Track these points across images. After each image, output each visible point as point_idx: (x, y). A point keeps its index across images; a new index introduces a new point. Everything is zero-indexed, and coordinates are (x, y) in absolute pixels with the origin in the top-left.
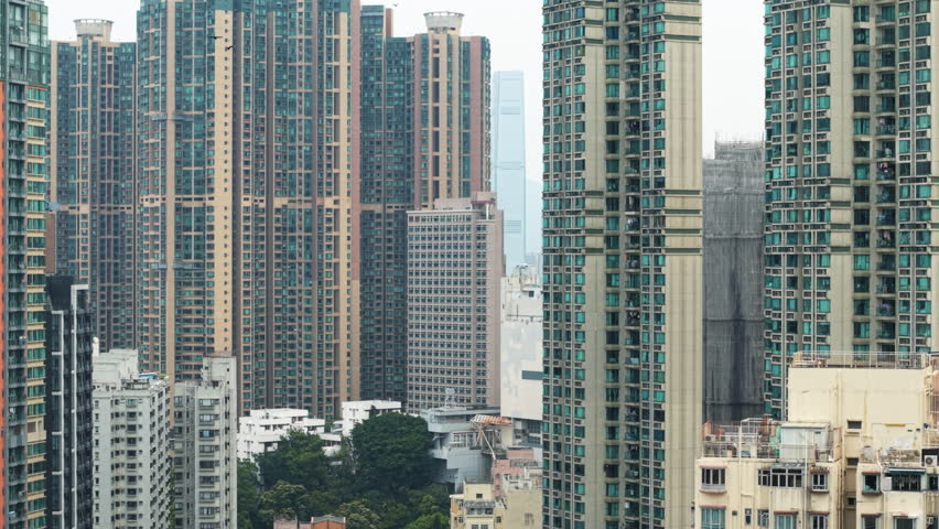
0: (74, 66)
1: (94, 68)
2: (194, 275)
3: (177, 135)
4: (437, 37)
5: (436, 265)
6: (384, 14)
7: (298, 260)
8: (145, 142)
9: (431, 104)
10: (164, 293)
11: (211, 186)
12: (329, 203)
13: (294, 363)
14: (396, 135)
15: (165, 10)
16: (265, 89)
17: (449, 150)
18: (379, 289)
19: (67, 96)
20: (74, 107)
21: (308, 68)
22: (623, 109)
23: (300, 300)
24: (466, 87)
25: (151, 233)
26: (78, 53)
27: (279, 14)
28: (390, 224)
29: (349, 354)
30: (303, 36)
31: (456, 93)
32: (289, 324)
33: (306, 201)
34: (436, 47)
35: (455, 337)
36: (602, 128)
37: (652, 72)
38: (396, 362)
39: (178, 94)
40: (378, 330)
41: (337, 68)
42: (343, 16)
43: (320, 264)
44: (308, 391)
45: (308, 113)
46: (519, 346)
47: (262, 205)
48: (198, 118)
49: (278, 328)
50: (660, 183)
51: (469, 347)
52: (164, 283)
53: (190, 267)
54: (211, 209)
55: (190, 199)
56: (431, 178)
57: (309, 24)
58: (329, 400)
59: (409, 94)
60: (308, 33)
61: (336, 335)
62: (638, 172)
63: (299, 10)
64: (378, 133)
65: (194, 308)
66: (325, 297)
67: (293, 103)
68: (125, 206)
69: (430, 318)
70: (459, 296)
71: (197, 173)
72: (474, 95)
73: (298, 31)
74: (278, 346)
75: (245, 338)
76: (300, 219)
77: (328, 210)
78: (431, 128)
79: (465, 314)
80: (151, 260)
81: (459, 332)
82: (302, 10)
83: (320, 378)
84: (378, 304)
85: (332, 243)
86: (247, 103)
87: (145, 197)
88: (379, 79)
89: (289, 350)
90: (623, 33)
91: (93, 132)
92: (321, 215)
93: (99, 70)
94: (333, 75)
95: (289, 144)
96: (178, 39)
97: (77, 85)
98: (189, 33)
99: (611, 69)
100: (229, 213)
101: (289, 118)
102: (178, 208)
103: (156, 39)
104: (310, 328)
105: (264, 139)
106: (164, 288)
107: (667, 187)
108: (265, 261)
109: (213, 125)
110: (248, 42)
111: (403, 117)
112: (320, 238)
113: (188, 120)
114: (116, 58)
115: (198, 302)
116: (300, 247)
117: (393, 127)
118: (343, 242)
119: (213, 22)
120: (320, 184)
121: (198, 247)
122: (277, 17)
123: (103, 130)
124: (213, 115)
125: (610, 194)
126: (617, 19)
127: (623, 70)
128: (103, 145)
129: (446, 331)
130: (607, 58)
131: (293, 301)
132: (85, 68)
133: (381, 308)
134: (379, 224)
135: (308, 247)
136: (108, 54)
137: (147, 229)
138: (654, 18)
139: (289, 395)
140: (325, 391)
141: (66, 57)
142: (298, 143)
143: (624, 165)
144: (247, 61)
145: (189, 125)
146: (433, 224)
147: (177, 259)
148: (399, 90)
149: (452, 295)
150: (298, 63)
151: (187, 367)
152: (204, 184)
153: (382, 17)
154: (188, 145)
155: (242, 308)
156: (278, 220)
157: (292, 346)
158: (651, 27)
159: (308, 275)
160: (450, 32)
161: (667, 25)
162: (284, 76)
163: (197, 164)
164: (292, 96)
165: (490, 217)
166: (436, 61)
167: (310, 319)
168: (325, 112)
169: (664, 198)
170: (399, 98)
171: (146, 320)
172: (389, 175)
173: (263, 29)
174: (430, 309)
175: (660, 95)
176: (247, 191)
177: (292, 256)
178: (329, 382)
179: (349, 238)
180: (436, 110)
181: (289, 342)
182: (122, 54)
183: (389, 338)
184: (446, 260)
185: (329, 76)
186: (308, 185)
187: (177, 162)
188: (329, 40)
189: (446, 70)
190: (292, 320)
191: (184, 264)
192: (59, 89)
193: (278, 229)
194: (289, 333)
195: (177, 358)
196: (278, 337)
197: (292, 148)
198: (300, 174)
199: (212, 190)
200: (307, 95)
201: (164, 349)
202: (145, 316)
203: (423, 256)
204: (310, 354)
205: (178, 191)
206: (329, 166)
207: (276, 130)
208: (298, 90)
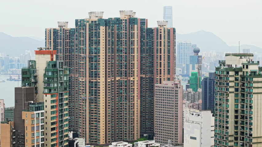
0: (57, 35)
1: (63, 36)
2: (94, 101)
3: (89, 61)
4: (161, 28)
5: (163, 100)
6: (146, 21)
7: (123, 95)
8: (80, 62)
9: (159, 47)
10: (86, 105)
11: (99, 76)
12: (132, 79)
13: (122, 123)
14: (149, 55)
15: (86, 26)
16: (114, 47)
17: (164, 60)
18: (144, 99)
19: (56, 44)
20: (58, 47)
21: (126, 41)
22: (240, 111)
23: (123, 106)
24: (169, 42)
25: (82, 88)
26: (59, 31)
27: (118, 25)
28: (147, 80)
29: (137, 121)
30: (124, 32)
31: (166, 44)
32: (120, 113)
33: (125, 78)
34: (161, 31)
35: (169, 121)
36: (234, 117)
37: (249, 103)
38: (149, 119)
39: (89, 49)
40: (144, 110)
41: (134, 40)
42: (136, 26)
43: (129, 96)
44: (126, 131)
45: (126, 53)
46: (189, 129)
47: (113, 80)
48: (95, 56)
49: (117, 114)
50: (251, 135)
51: (173, 124)
52: (86, 103)
53: (93, 98)
54: (99, 82)
55: (93, 79)
56: (159, 68)
57: (126, 28)
58: (131, 134)
59: (153, 44)
60: (126, 31)
61: (134, 116)
62: (244, 130)
63: (123, 24)
64: (144, 55)
65: (94, 109)
66: (131, 105)
67: (121, 51)
68: (72, 74)
69: (161, 115)
70: (170, 109)
71: (95, 72)
72: (171, 44)
73: (123, 30)
74: (117, 119)
75: (108, 118)
76: (124, 83)
77: (132, 81)
78: (159, 54)
79: (172, 115)
80: (82, 96)
81: (170, 119)
82: (124, 24)
83: (129, 128)
84: (144, 103)
85: (133, 90)
86: (109, 52)
87: (80, 78)
88: (144, 39)
89: (120, 120)
90: (240, 90)
91: (63, 54)
92: (129, 82)
93: (65, 36)
94: (133, 43)
95: (120, 62)
96: (89, 34)
97: (59, 41)
98: (92, 32)
99: (236, 100)
100: (104, 83)
101: (120, 55)
102: (90, 82)
103: (83, 34)
104: (126, 114)
105: (114, 61)
106: (86, 104)
107: (253, 136)
108: (114, 95)
109: (100, 59)
110: (109, 35)
111: (151, 50)
112: (129, 89)
113: (92, 57)
114: (69, 33)
115: (95, 108)
116: (124, 91)
117: (148, 53)
118: (136, 90)
119: (100, 30)
120: (129, 74)
121: (95, 93)
122: (117, 26)
123: (66, 53)
124: (99, 56)
125: (236, 136)
126: (238, 86)
127: (240, 100)
128: (66, 57)
129: (166, 119)
130: (235, 97)
131: (121, 106)
132: (61, 36)
133: (144, 104)
134: (144, 80)
135: (126, 91)
136: (67, 32)
137: (81, 87)
138: (250, 88)
139: (120, 132)
140: (130, 132)
141: (55, 33)
142: (123, 62)
143: (239, 127)
144: (109, 40)
145: (93, 58)
146: (163, 89)
147: (89, 96)
148: (150, 43)
149: (168, 109)
150: (123, 39)
151: (92, 126)
152: (97, 75)
153: (145, 22)
154: (92, 64)
155: (108, 110)
156: (117, 84)
157: (121, 119)
158: (248, 90)
159: (126, 99)
160: (164, 27)
161: (253, 90)
162: (119, 43)
163: (95, 69)
164: (121, 49)
165: (179, 88)
166: (161, 35)
167: (126, 111)
168: (131, 53)
169: (252, 139)
170: (150, 45)
171: (81, 112)
172: (147, 67)
173: (113, 30)
174: (162, 113)
175: (251, 110)
176: (109, 77)
177: (121, 94)
178: (132, 129)
179: (137, 88)
180: (161, 49)
181: (120, 118)
182: (71, 32)
183: (147, 112)
184: (166, 99)
185: (132, 43)
186: (126, 74)
187: (89, 69)
188: (132, 33)
189: (163, 38)
190: (121, 111)
191: (91, 97)
192: (54, 42)
193: (117, 86)
194: (120, 115)
195: (89, 124)
196: (117, 116)
197: (121, 63)
198: (124, 71)
199: (99, 77)
200: (125, 48)
201: (86, 121)
202: (80, 111)
203: (160, 97)
204: (126, 121)
205: (90, 77)
206: (132, 68)
207: (117, 58)
208: (123, 47)
